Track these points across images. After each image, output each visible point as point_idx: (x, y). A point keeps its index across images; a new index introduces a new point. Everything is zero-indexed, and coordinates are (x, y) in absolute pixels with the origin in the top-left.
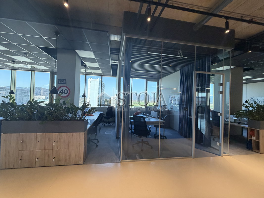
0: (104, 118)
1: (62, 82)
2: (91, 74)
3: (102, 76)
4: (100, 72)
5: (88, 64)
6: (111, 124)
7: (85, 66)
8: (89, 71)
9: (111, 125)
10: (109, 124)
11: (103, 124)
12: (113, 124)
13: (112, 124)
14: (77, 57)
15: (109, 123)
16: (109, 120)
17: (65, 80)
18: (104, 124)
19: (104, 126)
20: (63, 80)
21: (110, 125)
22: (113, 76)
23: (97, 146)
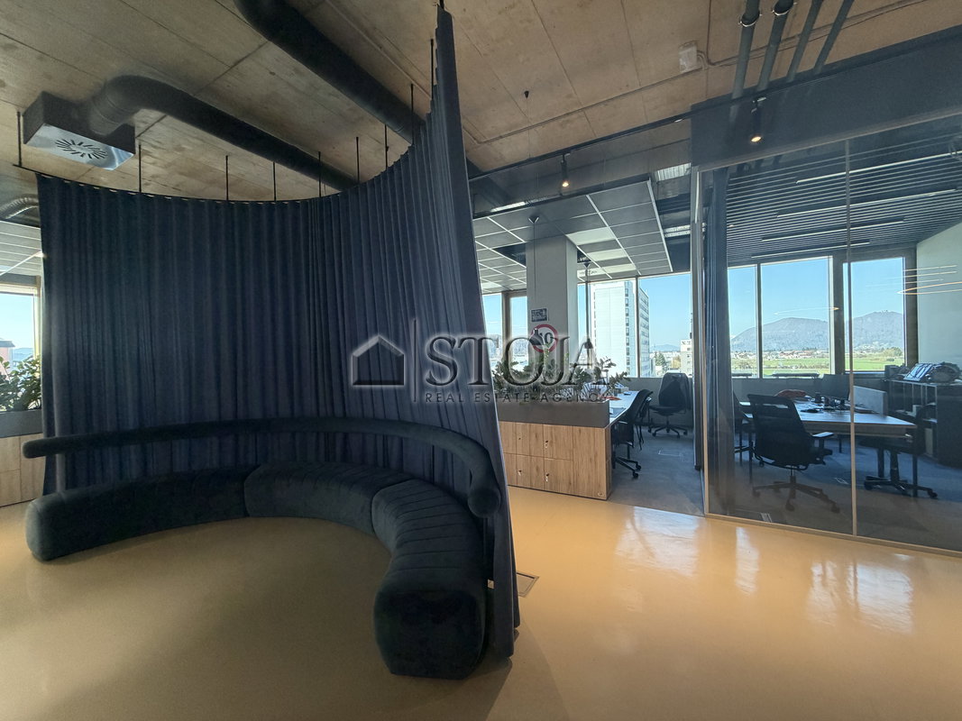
0: (651, 411)
1: (540, 317)
2: (603, 278)
3: (637, 277)
4: (631, 267)
5: (594, 256)
6: (679, 431)
7: (587, 262)
8: (599, 271)
9: (679, 436)
10: (672, 432)
11: (650, 431)
12: (685, 433)
13: (681, 433)
14: (568, 248)
15: (669, 427)
16: (670, 417)
17: (546, 310)
18: (653, 431)
19: (654, 435)
20: (541, 310)
21: (676, 434)
22: (676, 270)
23: (636, 476)
